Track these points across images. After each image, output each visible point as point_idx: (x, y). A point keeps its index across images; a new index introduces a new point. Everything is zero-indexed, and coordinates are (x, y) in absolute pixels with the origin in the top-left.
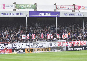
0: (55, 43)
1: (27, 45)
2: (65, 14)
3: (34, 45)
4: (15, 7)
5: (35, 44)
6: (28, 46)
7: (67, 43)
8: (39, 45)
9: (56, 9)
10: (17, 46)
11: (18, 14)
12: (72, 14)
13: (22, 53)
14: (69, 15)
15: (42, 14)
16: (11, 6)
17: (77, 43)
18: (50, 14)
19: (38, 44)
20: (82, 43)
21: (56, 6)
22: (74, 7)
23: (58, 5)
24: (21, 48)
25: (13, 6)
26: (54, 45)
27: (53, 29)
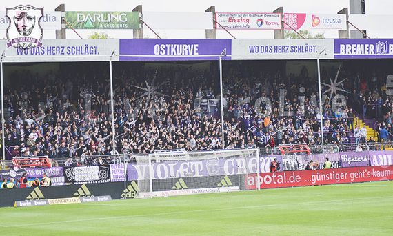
2: (252, 49)
4: (63, 22)
9: (215, 27)
11: (79, 50)
12: (277, 49)
13: (99, 199)
14: (266, 51)
15: (166, 49)
16: (48, 18)
18: (196, 50)
21: (214, 14)
22: (282, 17)
23: (222, 14)
25: (54, 19)
27: (206, 104)
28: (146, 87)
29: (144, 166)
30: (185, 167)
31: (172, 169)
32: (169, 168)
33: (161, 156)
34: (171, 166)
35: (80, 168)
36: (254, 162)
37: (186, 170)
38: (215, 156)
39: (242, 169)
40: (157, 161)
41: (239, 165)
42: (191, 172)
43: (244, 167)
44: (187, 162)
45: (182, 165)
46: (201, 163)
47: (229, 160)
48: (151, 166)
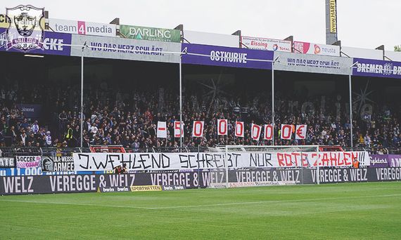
0: (268, 157)
1: (183, 159)
2: (290, 61)
3: (203, 160)
4: (118, 33)
5: (209, 158)
6: (185, 164)
7: (304, 157)
8: (221, 160)
10: (148, 162)
13: (176, 188)
15: (220, 55)
16: (104, 29)
17: (333, 157)
18: (245, 58)
19: (218, 158)
20: (347, 156)
21: (240, 39)
22: (292, 44)
23: (246, 38)
24: (161, 168)
25: (110, 30)
26: (267, 160)
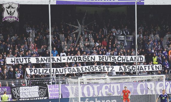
27: (123, 39)
28: (78, 25)
29: (74, 87)
30: (106, 88)
31: (96, 90)
32: (93, 89)
33: (88, 79)
34: (96, 87)
35: (24, 88)
36: (161, 85)
37: (107, 90)
38: (130, 80)
39: (152, 91)
40: (85, 83)
41: (149, 87)
42: (111, 92)
43: (153, 89)
44: (108, 84)
45: (104, 87)
46: (119, 85)
47: (141, 83)
48: (80, 87)
